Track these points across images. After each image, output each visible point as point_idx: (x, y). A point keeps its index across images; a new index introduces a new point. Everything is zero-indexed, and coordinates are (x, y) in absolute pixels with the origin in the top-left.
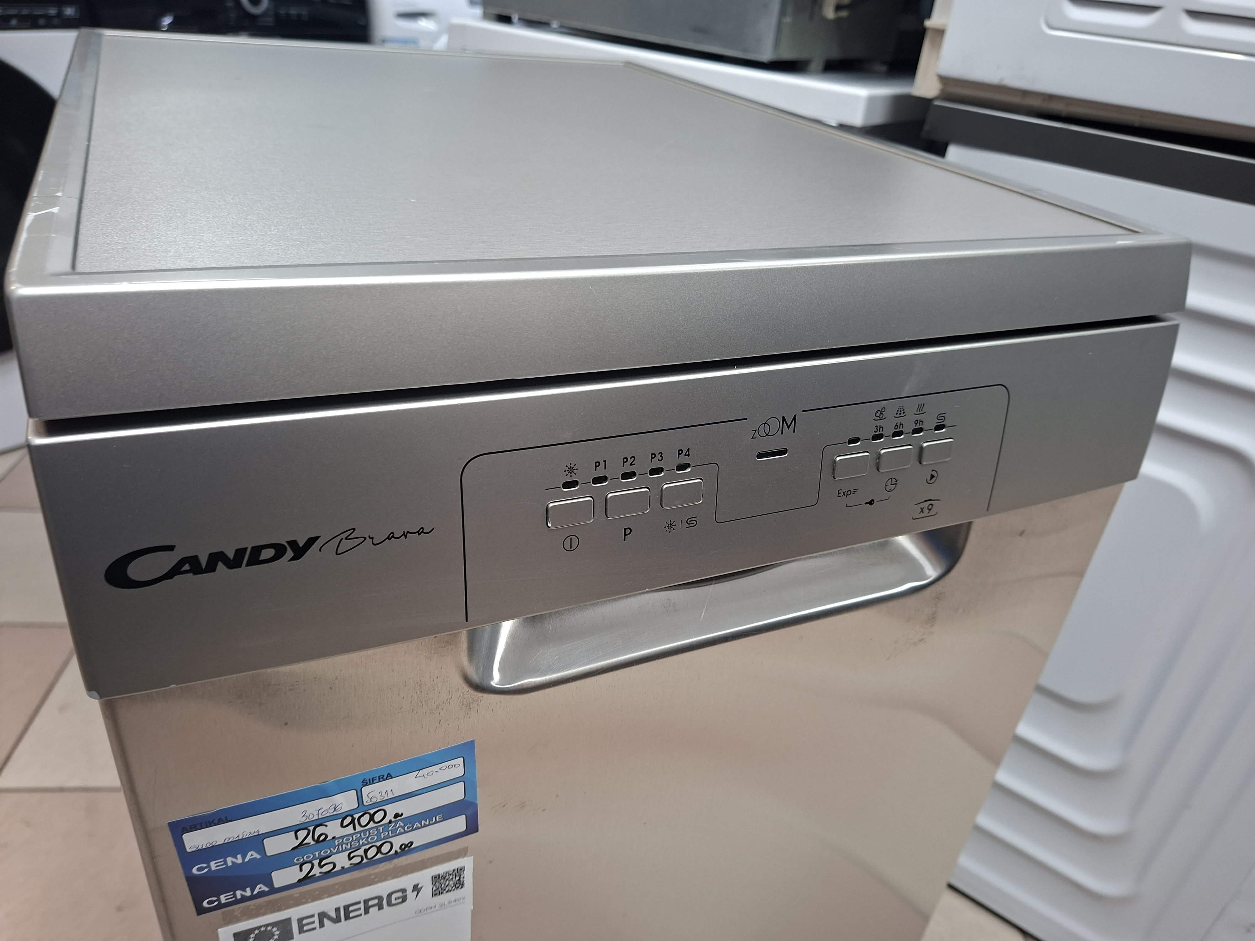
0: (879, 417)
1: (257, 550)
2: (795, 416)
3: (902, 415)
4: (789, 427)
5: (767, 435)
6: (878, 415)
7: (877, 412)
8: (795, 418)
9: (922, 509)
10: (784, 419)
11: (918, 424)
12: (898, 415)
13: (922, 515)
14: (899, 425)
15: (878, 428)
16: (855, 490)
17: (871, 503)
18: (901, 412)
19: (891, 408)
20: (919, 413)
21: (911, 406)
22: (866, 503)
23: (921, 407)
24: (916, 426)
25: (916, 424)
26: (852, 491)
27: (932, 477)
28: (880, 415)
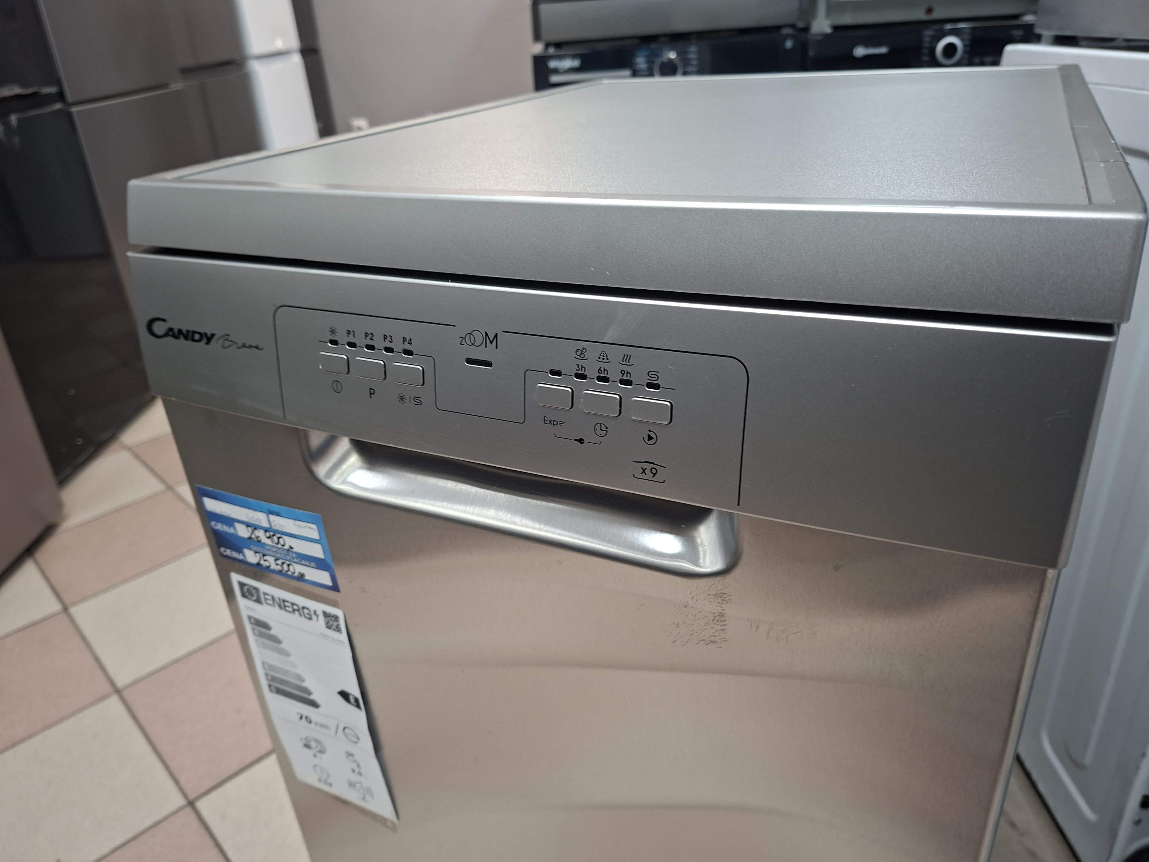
0: (580, 356)
1: (194, 332)
2: (497, 334)
3: (606, 360)
4: (491, 342)
5: (473, 344)
6: (578, 354)
7: (578, 350)
8: (496, 336)
9: (644, 471)
10: (487, 334)
11: (625, 375)
12: (601, 360)
13: (643, 476)
14: (602, 369)
15: (580, 367)
16: (562, 423)
17: (581, 441)
18: (603, 357)
19: (593, 352)
20: (625, 363)
21: (616, 354)
22: (575, 440)
23: (627, 358)
24: (622, 376)
25: (623, 374)
26: (559, 422)
27: (650, 438)
28: (581, 353)
